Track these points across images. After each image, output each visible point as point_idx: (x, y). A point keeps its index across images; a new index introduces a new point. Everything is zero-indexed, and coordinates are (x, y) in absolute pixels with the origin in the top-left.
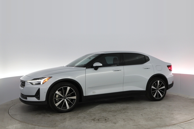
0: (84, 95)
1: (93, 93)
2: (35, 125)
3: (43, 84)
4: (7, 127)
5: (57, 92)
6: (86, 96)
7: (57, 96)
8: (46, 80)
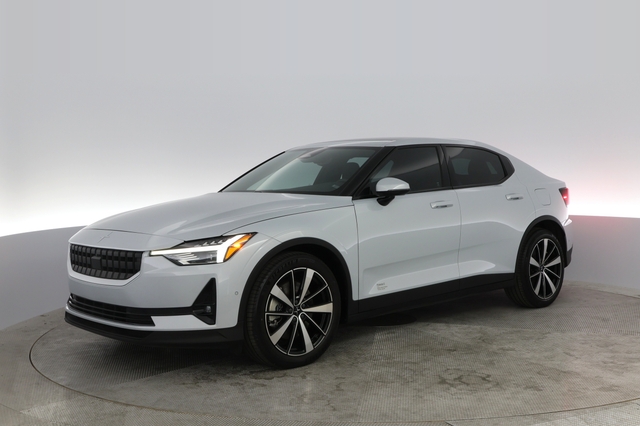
0: (355, 297)
1: (379, 289)
2: (127, 405)
3: (225, 261)
4: (26, 412)
5: (276, 291)
6: (358, 301)
7: (273, 306)
8: (237, 245)
